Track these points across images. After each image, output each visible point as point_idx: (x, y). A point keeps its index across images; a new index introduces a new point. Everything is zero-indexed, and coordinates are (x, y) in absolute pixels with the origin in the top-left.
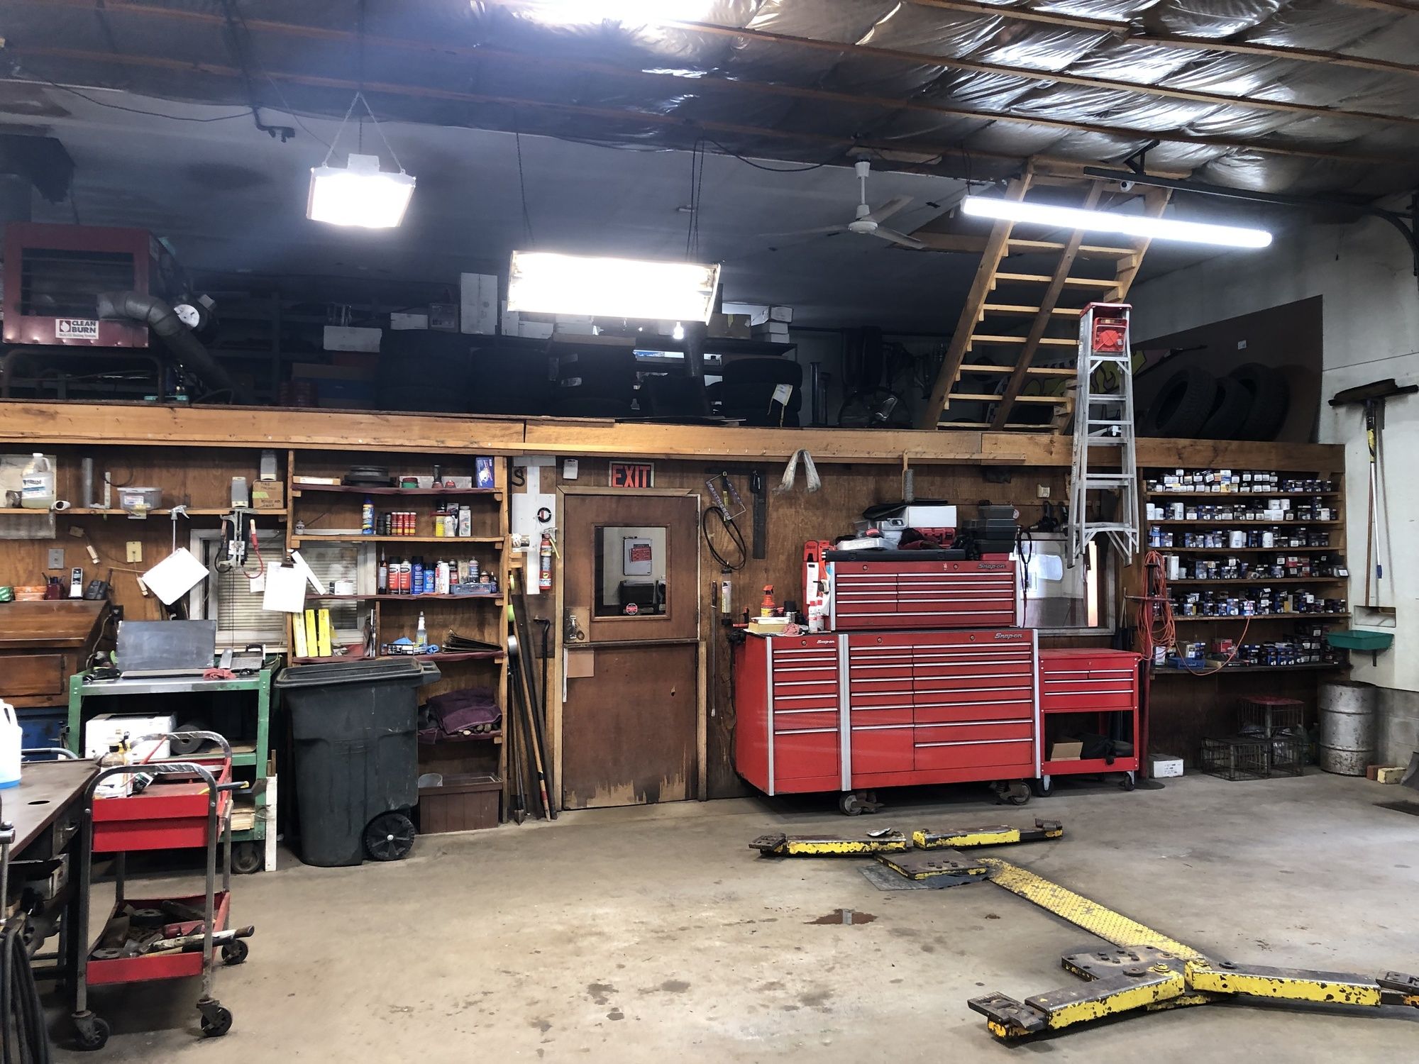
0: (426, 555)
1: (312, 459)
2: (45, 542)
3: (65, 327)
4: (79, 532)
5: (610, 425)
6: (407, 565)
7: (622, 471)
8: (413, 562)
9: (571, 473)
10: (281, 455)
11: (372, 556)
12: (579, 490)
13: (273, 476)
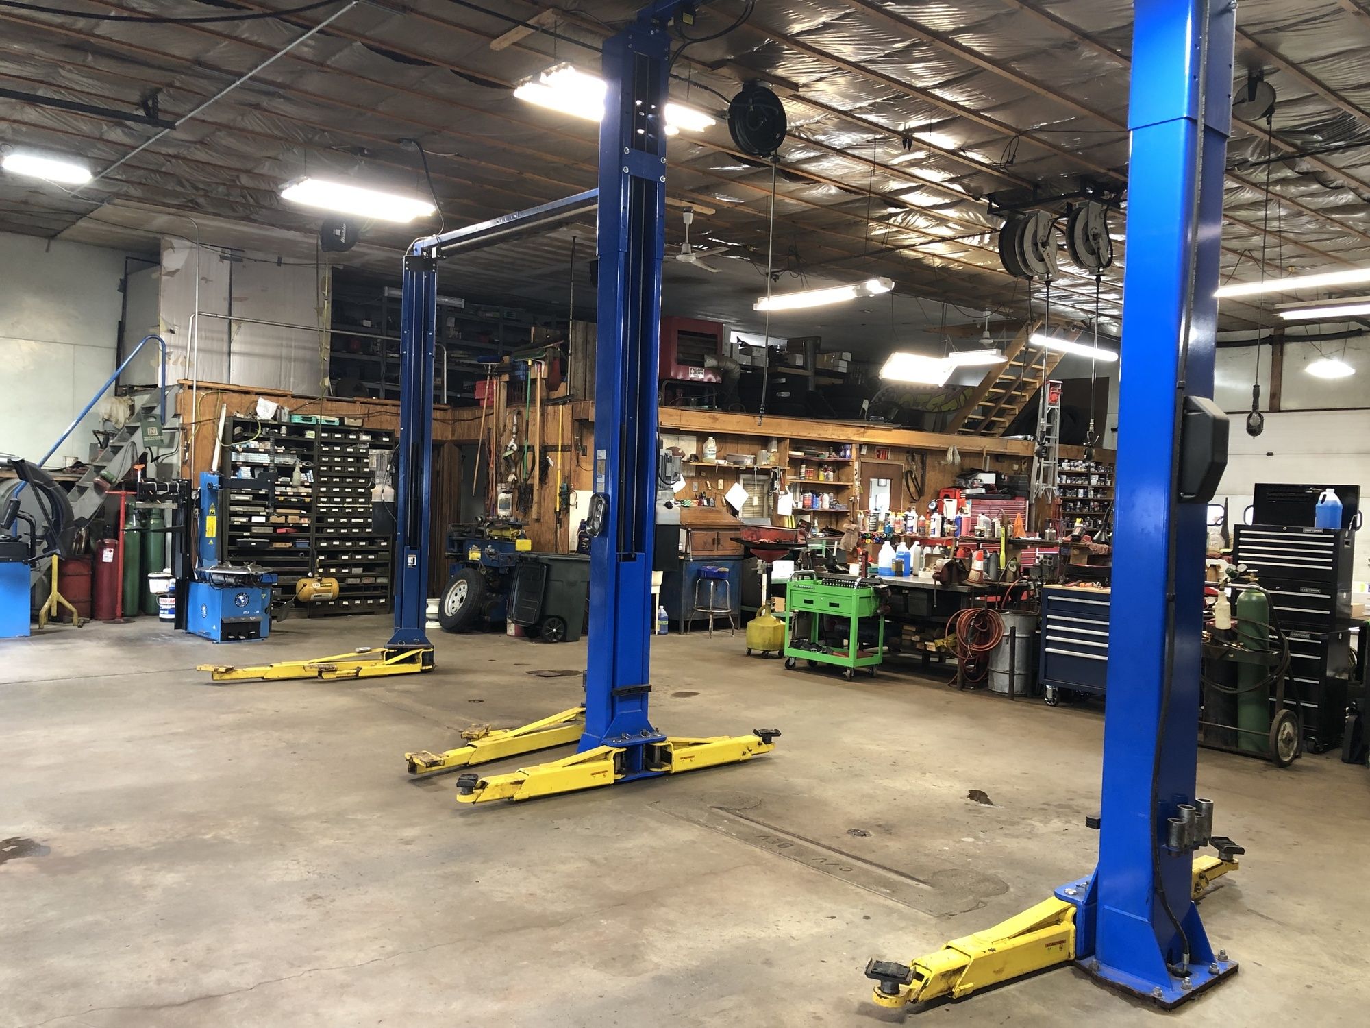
0: (817, 489)
1: (797, 444)
2: (692, 477)
3: (693, 371)
4: (703, 474)
5: (890, 430)
6: (810, 494)
7: (879, 451)
8: (812, 492)
9: (864, 452)
10: (780, 440)
11: (798, 489)
12: (867, 460)
13: (776, 450)
